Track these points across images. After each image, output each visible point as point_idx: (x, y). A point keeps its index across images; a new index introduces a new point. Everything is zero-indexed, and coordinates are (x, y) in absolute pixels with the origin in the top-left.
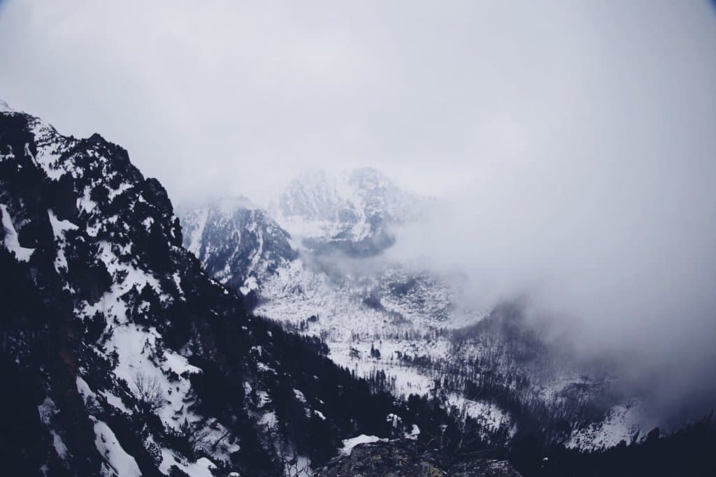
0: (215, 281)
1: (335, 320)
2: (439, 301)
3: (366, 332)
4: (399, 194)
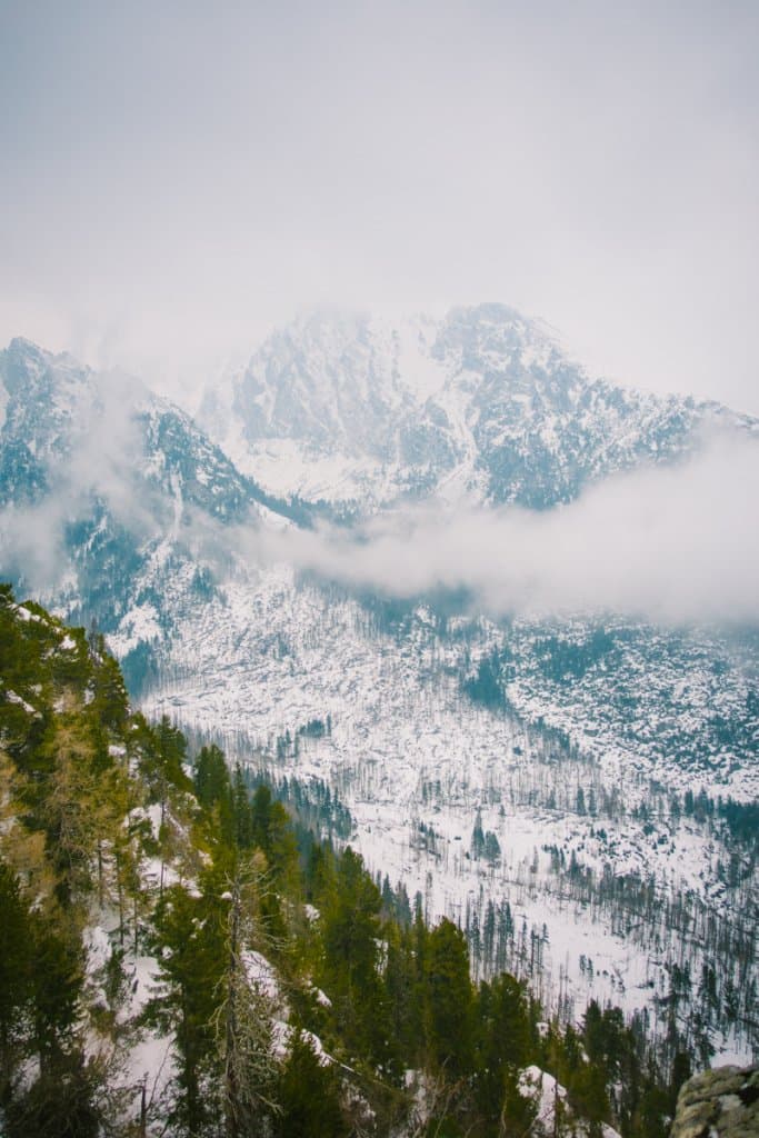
0: (33, 613)
1: (377, 738)
2: (680, 708)
3: (460, 776)
4: (579, 387)
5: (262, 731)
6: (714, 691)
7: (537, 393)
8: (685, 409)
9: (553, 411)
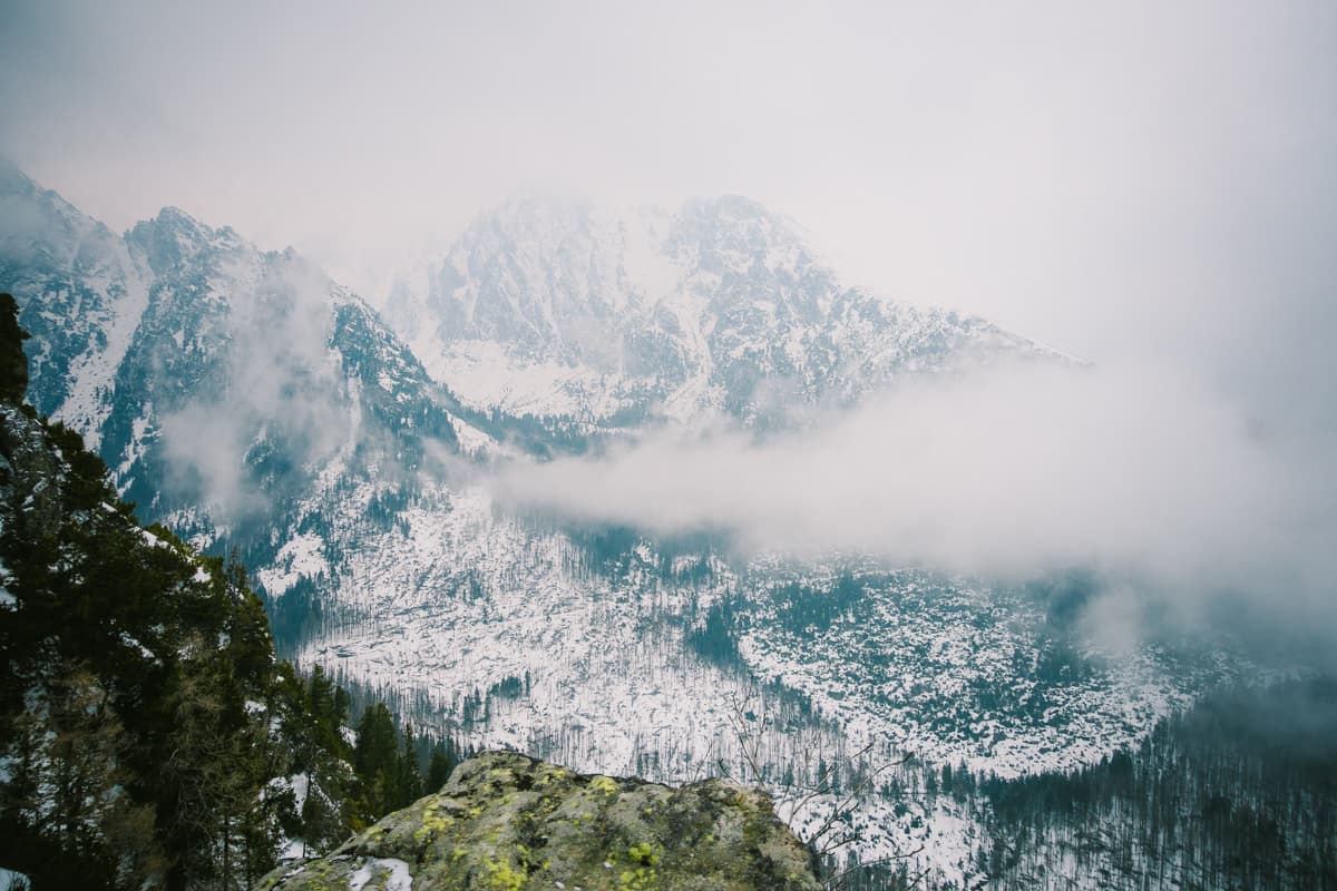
1: (584, 699)
2: (940, 668)
3: (682, 747)
4: (830, 296)
5: (446, 690)
6: (976, 648)
7: (782, 302)
8: (948, 326)
9: (801, 322)
